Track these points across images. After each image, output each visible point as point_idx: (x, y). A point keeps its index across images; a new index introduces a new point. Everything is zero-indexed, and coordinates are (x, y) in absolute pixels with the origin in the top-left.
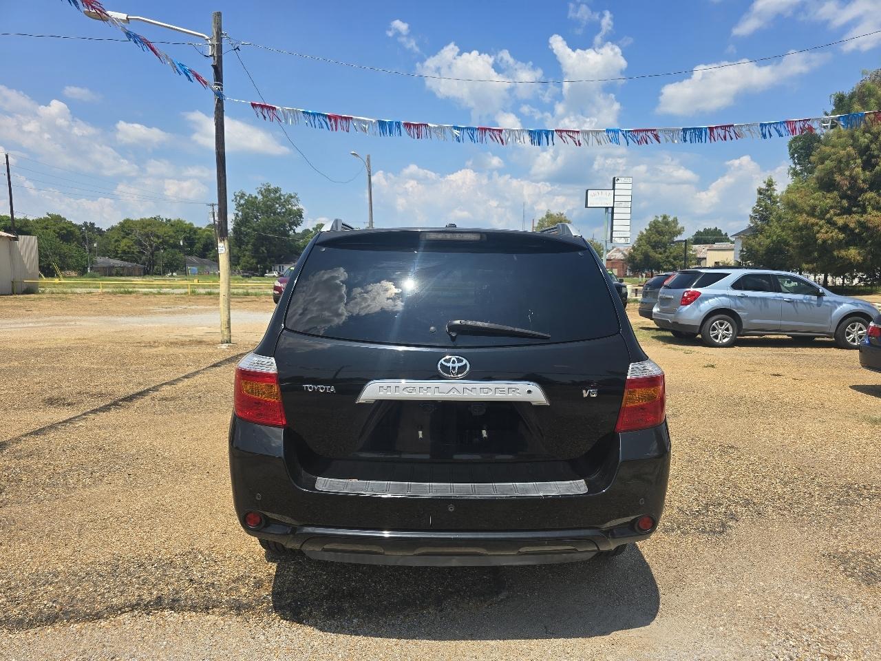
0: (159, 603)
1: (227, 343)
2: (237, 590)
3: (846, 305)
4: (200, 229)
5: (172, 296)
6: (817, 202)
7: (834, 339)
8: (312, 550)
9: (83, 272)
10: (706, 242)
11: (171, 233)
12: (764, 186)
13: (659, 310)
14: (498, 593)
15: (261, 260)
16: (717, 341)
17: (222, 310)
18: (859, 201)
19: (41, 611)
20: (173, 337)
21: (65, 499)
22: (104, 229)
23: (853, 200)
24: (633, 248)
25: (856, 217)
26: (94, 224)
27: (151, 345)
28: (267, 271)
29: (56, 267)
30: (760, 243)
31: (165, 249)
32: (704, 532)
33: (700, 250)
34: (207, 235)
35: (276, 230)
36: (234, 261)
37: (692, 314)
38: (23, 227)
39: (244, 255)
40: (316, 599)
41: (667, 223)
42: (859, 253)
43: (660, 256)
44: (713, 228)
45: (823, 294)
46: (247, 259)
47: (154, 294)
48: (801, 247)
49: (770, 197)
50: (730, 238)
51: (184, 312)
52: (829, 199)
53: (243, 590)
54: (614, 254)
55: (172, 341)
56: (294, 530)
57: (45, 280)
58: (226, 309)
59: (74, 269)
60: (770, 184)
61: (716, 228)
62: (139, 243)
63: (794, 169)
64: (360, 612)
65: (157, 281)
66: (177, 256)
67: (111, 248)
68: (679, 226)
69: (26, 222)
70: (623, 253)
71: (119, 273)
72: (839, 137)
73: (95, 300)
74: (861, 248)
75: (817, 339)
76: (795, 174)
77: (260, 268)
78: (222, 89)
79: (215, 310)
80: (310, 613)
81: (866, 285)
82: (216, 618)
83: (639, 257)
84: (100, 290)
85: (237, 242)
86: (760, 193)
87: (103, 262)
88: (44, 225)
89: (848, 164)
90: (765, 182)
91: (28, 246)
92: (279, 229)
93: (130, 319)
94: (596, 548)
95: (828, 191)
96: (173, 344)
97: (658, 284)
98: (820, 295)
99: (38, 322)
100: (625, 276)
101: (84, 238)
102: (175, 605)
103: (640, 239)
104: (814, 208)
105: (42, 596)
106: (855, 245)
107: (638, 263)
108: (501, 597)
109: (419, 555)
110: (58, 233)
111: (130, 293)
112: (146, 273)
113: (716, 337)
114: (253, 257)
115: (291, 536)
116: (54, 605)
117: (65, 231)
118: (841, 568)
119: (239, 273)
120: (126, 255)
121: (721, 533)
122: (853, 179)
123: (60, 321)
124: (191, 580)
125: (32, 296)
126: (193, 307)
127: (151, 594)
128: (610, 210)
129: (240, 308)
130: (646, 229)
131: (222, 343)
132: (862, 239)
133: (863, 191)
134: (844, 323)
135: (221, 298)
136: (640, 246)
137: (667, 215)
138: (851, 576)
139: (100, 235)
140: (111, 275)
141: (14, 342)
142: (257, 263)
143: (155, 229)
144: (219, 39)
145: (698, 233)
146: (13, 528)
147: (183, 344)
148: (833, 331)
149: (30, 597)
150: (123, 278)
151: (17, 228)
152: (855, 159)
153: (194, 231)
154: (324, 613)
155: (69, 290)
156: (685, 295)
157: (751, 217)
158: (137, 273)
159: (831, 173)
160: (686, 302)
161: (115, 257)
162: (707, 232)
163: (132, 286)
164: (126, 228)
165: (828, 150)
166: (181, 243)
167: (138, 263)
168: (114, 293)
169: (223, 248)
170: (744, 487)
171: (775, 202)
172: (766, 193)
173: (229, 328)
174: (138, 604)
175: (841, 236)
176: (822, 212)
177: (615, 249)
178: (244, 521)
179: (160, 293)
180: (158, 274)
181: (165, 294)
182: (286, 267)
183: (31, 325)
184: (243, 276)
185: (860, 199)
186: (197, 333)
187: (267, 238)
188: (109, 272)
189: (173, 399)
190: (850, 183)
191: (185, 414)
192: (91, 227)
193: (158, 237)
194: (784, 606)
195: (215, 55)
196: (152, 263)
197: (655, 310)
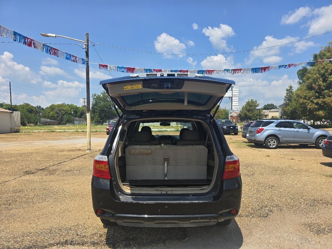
0: (66, 243)
1: (89, 150)
2: (93, 238)
3: (319, 132)
4: (80, 107)
5: (69, 133)
6: (307, 94)
7: (315, 145)
8: (119, 222)
9: (36, 124)
10: (268, 109)
11: (69, 109)
12: (289, 88)
13: (249, 135)
14: (185, 238)
15: (102, 119)
16: (271, 147)
17: (88, 138)
18: (322, 94)
19: (26, 246)
20: (70, 148)
21: (32, 207)
22: (44, 108)
23: (320, 93)
24: (241, 111)
25: (321, 100)
26: (40, 106)
27: (62, 151)
28: (104, 122)
29: (26, 122)
30: (288, 109)
31: (66, 115)
32: (260, 216)
33: (266, 112)
34: (82, 109)
35: (107, 108)
36: (92, 119)
37: (261, 137)
38: (15, 108)
39: (96, 117)
40: (121, 241)
41: (253, 102)
42: (324, 113)
43: (251, 114)
44: (271, 103)
45: (310, 128)
46: (97, 117)
47: (63, 132)
48: (302, 111)
49: (291, 92)
50: (278, 107)
51: (74, 138)
52: (311, 93)
53: (95, 238)
54: (234, 114)
55: (69, 149)
56: (113, 215)
57: (22, 127)
58: (89, 137)
59: (33, 123)
60: (291, 87)
61: (272, 104)
62: (57, 113)
63: (299, 82)
64: (136, 245)
65: (63, 127)
66: (71, 118)
67: (47, 115)
68: (258, 103)
69: (16, 106)
70: (237, 114)
71: (50, 124)
72: (314, 71)
73: (41, 134)
74: (324, 111)
75: (309, 145)
76: (300, 83)
77: (101, 121)
78: (88, 60)
79: (85, 137)
80: (119, 246)
81: (330, 124)
82: (86, 247)
83: (243, 115)
84: (42, 131)
85: (93, 112)
86: (287, 91)
87: (43, 120)
88: (22, 107)
89: (317, 80)
90: (289, 87)
91: (17, 115)
92: (109, 107)
93: (53, 142)
94: (217, 221)
95: (311, 90)
96: (70, 150)
97: (248, 126)
98: (309, 129)
99: (20, 143)
100: (238, 122)
101: (37, 112)
102: (72, 243)
103: (243, 108)
104: (306, 96)
105: (26, 240)
106: (322, 110)
107: (242, 117)
108: (186, 240)
109: (156, 223)
110: (27, 110)
111: (54, 132)
112: (59, 124)
113: (270, 145)
114: (99, 117)
115: (112, 217)
116: (30, 243)
117: (30, 109)
118: (309, 229)
119: (94, 123)
120: (52, 118)
121: (266, 217)
122: (319, 85)
123: (28, 143)
124: (77, 235)
125: (18, 133)
126: (77, 137)
127: (64, 239)
128: (231, 98)
129: (94, 137)
130: (245, 105)
131: (88, 150)
132: (324, 108)
133: (323, 90)
134: (318, 139)
135: (88, 134)
136: (243, 111)
137: (253, 99)
138: (312, 231)
139: (43, 110)
140: (46, 125)
141: (12, 150)
142: (100, 120)
143: (63, 108)
144: (88, 42)
145: (265, 106)
146: (15, 217)
147: (73, 151)
148: (314, 142)
149: (22, 241)
150: (51, 126)
151: (13, 108)
152: (320, 78)
153: (77, 108)
154: (124, 246)
155: (31, 131)
156: (258, 130)
157: (284, 99)
158: (56, 124)
159: (311, 84)
160: (258, 132)
161: (48, 118)
162: (268, 105)
163: (54, 129)
164: (52, 108)
165: (310, 75)
166: (73, 113)
167: (56, 120)
168: (48, 132)
169: (88, 115)
170: (276, 200)
171: (293, 94)
172: (289, 90)
173: (90, 144)
174: (59, 243)
175: (316, 107)
176: (309, 98)
177: (234, 112)
178: (96, 212)
179: (64, 132)
180: (64, 124)
181: (66, 132)
182: (111, 121)
183: (18, 144)
184: (95, 125)
185: (322, 93)
186: (79, 146)
187: (104, 110)
188: (45, 124)
189: (70, 171)
190: (318, 87)
191: (74, 176)
192: (39, 107)
193: (64, 111)
194: (287, 242)
195: (86, 48)
196: (62, 120)
197: (248, 135)
